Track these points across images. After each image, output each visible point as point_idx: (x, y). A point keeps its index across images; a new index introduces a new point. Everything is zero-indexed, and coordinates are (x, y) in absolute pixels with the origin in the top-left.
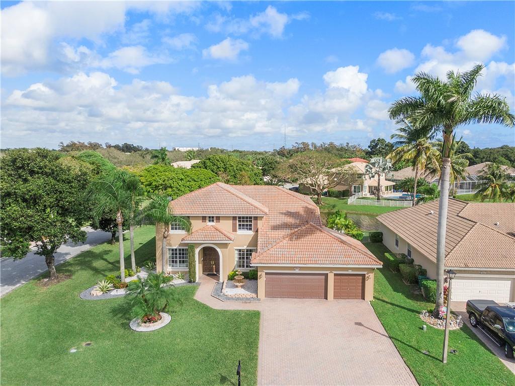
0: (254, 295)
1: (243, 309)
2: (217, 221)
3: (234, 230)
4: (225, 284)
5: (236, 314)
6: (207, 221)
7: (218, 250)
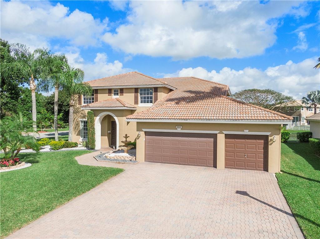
0: (133, 158)
2: (122, 94)
3: (136, 102)
6: (113, 95)
7: (116, 118)
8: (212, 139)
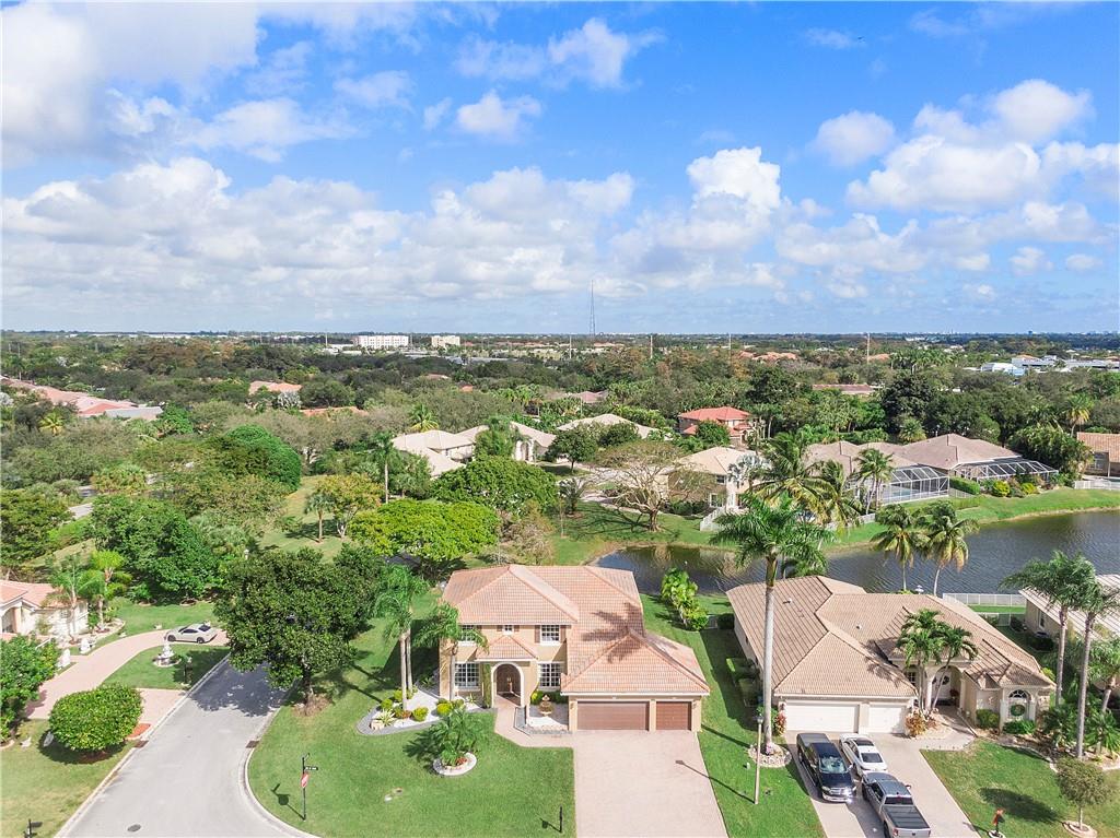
0: (565, 727)
1: (554, 746)
2: (516, 630)
3: (537, 641)
4: (528, 711)
5: (547, 751)
6: (503, 630)
7: (519, 668)
8: (644, 705)
